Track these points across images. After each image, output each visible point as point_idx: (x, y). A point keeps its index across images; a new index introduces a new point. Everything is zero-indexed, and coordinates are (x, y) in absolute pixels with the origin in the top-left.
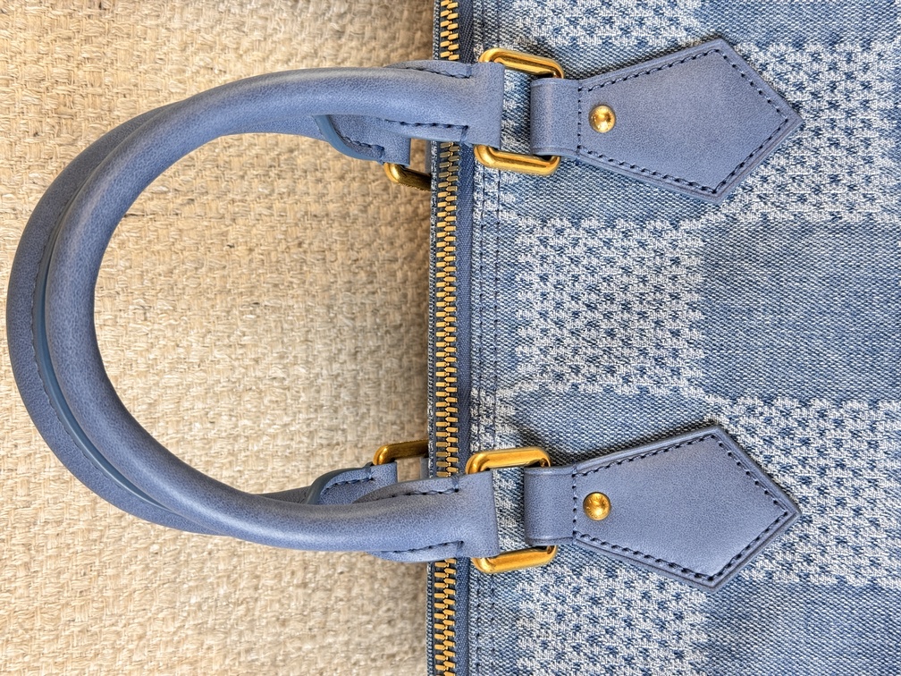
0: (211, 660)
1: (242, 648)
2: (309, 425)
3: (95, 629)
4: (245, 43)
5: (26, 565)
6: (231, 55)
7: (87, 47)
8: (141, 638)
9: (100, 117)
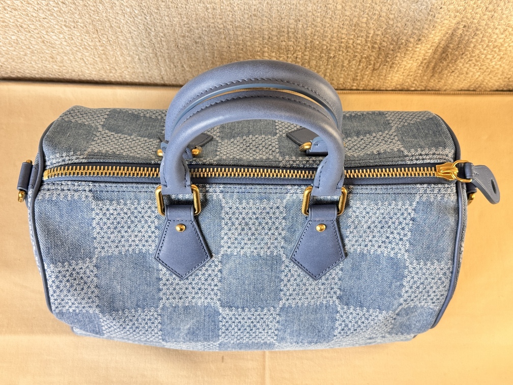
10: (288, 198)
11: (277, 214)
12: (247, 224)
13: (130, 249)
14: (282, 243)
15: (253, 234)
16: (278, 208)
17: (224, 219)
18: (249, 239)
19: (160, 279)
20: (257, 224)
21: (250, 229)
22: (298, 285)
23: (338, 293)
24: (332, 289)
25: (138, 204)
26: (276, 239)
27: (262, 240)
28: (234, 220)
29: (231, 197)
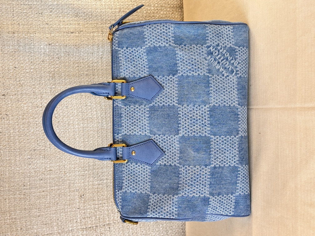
0: (81, 164)
1: (87, 162)
2: (97, 126)
3: (61, 158)
4: (84, 61)
5: (50, 147)
6: (82, 64)
7: (57, 65)
8: (69, 159)
9: (59, 77)
10: (121, 105)
11: (128, 109)
12: (133, 123)
13: (149, 177)
14: (142, 106)
15: (137, 120)
16: (125, 109)
17: (130, 134)
18: (140, 122)
19: (165, 164)
20: (133, 118)
21: (135, 122)
22: (166, 97)
23: (171, 76)
24: (169, 80)
25: (124, 171)
26: (140, 109)
27: (140, 116)
28: (131, 129)
29: (120, 130)
